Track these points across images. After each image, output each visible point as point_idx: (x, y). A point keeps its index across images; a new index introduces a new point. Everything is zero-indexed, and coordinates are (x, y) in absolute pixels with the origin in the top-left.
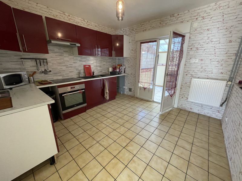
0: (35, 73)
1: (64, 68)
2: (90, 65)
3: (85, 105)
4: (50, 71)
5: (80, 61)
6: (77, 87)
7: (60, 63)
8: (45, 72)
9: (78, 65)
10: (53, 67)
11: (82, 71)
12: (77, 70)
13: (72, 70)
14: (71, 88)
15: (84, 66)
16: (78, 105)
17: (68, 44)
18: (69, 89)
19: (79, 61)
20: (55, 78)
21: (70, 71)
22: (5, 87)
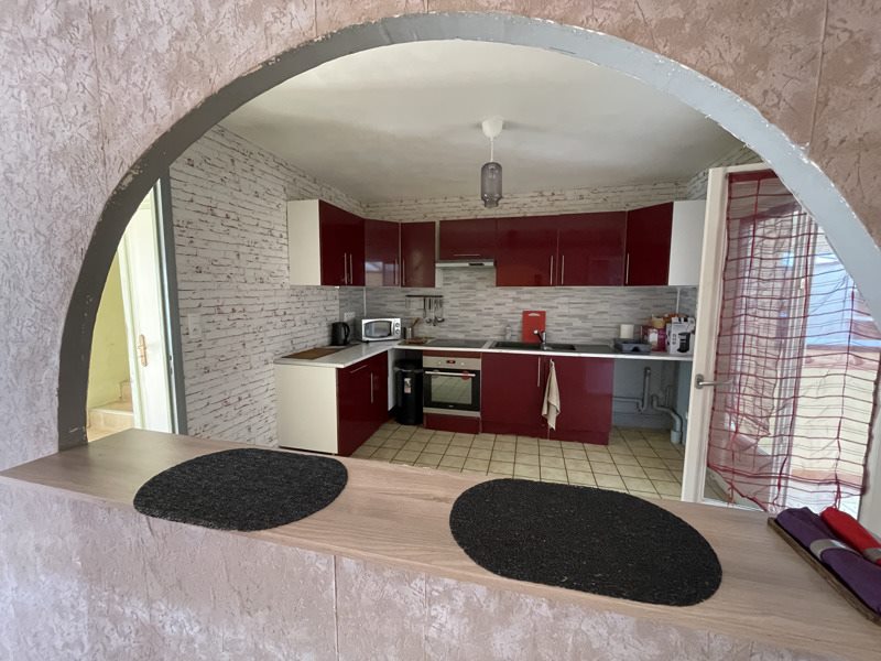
0: (417, 321)
1: (473, 316)
2: (544, 312)
3: (477, 414)
4: (443, 320)
5: (515, 299)
6: (462, 363)
7: (467, 305)
8: (436, 322)
9: (508, 311)
10: (451, 313)
11: (517, 328)
12: (502, 322)
13: (490, 323)
14: (448, 362)
15: (526, 314)
16: (457, 406)
18: (441, 362)
19: (511, 301)
21: (485, 323)
22: (365, 339)
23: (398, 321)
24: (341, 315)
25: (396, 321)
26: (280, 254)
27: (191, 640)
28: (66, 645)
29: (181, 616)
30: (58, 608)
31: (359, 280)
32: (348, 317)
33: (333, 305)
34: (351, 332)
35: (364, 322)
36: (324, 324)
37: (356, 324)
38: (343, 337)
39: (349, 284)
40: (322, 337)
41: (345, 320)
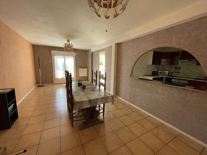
0: (173, 72)
1: (189, 72)
4: (180, 72)
7: (188, 69)
8: (178, 73)
10: (182, 71)
14: (178, 81)
17: (187, 60)
18: (176, 81)
20: (181, 76)
22: (159, 75)
23: (168, 72)
24: (155, 70)
25: (167, 72)
26: (146, 60)
27: (138, 92)
28: (128, 92)
29: (138, 90)
30: (128, 89)
31: (159, 64)
32: (156, 70)
33: (154, 68)
34: (156, 73)
35: (159, 71)
36: (151, 71)
37: (158, 72)
38: (155, 74)
39: (157, 64)
40: (151, 73)
41: (156, 71)
